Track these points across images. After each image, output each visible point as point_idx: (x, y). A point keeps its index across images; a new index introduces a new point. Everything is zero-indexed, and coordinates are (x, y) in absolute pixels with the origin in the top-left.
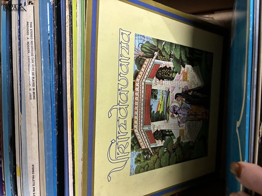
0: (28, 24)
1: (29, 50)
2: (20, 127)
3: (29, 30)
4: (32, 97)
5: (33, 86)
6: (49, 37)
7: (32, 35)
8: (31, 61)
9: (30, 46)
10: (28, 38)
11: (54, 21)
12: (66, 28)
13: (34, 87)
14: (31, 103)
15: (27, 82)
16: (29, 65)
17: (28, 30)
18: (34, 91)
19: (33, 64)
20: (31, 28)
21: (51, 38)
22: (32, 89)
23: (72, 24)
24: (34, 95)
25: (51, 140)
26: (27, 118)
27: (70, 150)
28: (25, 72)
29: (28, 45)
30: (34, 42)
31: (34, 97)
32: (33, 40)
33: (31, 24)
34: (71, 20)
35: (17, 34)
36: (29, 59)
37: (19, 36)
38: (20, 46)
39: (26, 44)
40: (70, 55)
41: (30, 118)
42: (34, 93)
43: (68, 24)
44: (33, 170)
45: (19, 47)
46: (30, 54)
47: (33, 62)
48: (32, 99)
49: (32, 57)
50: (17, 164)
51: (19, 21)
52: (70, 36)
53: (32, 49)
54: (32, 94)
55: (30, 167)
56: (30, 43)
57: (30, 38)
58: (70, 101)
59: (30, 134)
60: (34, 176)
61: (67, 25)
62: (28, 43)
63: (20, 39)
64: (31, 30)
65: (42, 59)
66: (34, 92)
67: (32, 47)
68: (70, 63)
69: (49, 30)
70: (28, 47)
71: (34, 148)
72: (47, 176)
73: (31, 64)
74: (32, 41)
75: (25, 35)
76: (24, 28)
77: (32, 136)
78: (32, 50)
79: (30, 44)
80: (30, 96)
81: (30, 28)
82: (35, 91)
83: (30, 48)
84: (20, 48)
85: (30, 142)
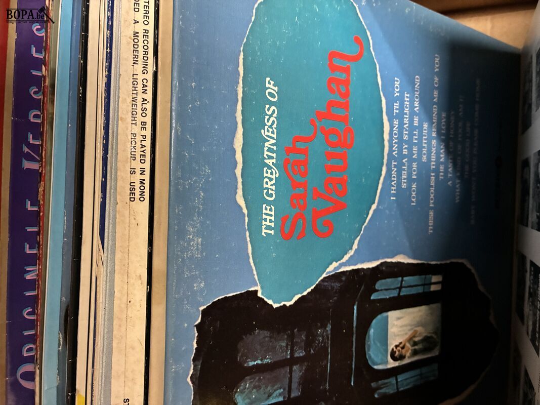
1: (136, 57)
2: (94, 281)
4: (137, 195)
5: (143, 161)
8: (140, 87)
9: (141, 44)
10: (136, 22)
13: (142, 166)
14: (132, 212)
15: (124, 151)
16: (134, 99)
18: (142, 177)
19: (144, 96)
22: (138, 171)
24: (142, 188)
26: (118, 256)
28: (122, 119)
29: (136, 41)
31: (142, 193)
32: (151, 27)
36: (135, 82)
37: (111, 18)
38: (111, 49)
39: (130, 38)
41: (127, 256)
42: (142, 181)
45: (108, 50)
46: (139, 68)
47: (146, 90)
48: (137, 200)
49: (145, 76)
53: (146, 53)
54: (137, 185)
56: (141, 35)
57: (141, 20)
59: (123, 306)
62: (136, 34)
63: (111, 29)
66: (144, 180)
67: (145, 48)
70: (136, 46)
71: (133, 348)
73: (140, 96)
74: (146, 31)
75: (128, 14)
77: (130, 309)
78: (145, 58)
79: (141, 38)
80: (132, 189)
82: (147, 177)
83: (141, 49)
84: (111, 53)
85: (123, 329)
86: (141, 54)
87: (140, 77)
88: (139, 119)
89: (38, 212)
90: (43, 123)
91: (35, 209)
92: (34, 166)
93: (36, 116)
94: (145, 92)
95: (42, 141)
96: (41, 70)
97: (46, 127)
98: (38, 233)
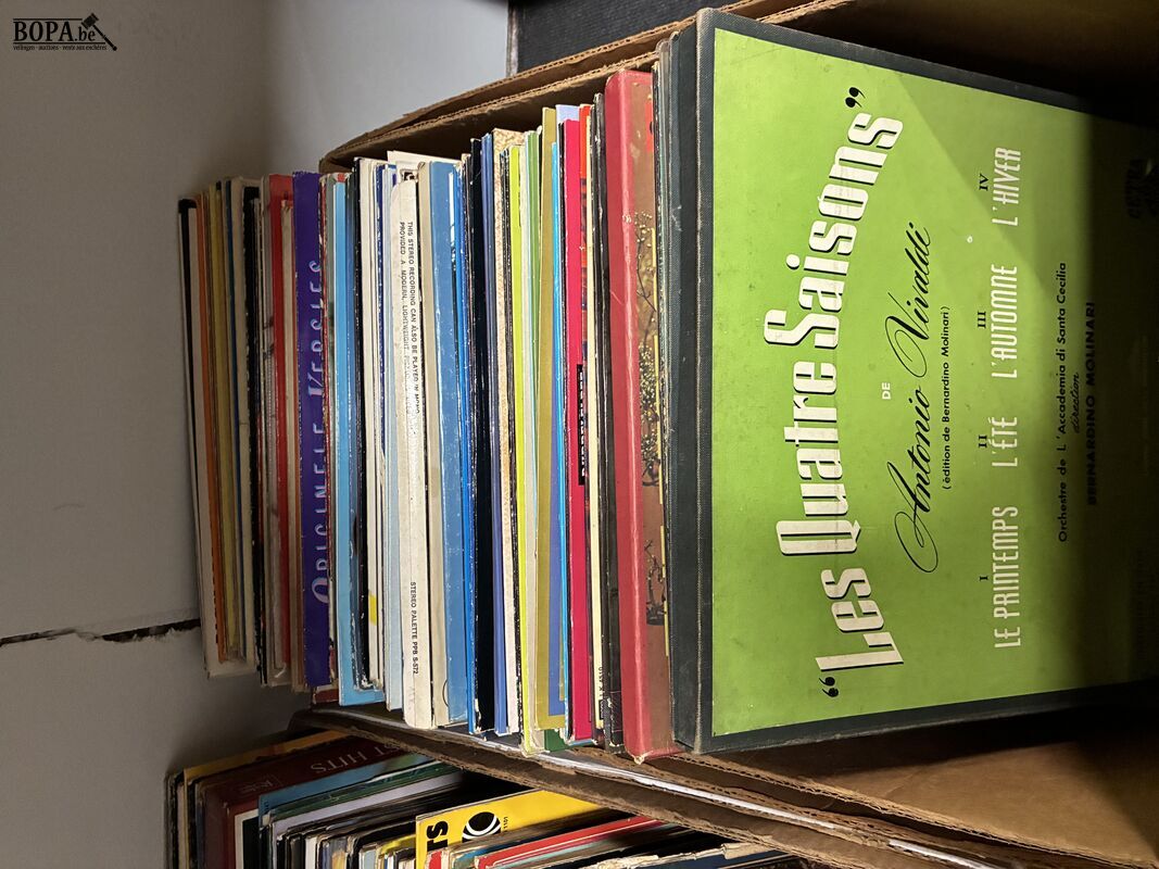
0: (403, 228)
1: (405, 291)
2: (379, 490)
3: (407, 241)
4: (413, 408)
5: (415, 379)
6: (454, 255)
7: (412, 253)
8: (409, 316)
9: (408, 280)
10: (403, 262)
11: (465, 216)
12: (496, 231)
13: (415, 383)
14: (409, 422)
15: (399, 371)
16: (405, 327)
17: (402, 243)
18: (416, 392)
19: (413, 324)
20: (411, 237)
21: (459, 257)
22: (412, 388)
23: (508, 221)
24: (416, 402)
25: (459, 515)
27: (507, 531)
28: (396, 344)
29: (404, 278)
30: (416, 271)
31: (416, 406)
32: (416, 265)
33: (410, 228)
34: (507, 212)
35: (375, 253)
36: (405, 313)
37: (381, 257)
38: (382, 283)
39: (399, 276)
40: (505, 296)
42: (416, 396)
43: (499, 223)
44: (414, 596)
45: (380, 285)
46: (408, 301)
48: (413, 412)
49: (413, 307)
50: (369, 588)
51: (381, 220)
52: (504, 249)
53: (413, 287)
54: (413, 399)
55: (405, 588)
56: (408, 272)
57: (407, 260)
58: (507, 407)
59: (407, 503)
60: (415, 612)
61: (496, 225)
62: (404, 273)
63: (381, 265)
64: (410, 241)
65: (438, 312)
67: (412, 283)
68: (506, 315)
69: (453, 239)
70: (404, 283)
72: (450, 609)
73: (410, 324)
74: (412, 269)
75: (396, 256)
76: (395, 238)
77: (411, 506)
78: (413, 292)
79: (408, 276)
80: (409, 403)
81: (407, 237)
82: (420, 393)
83: (408, 285)
84: (382, 287)
85: (407, 522)
86: (409, 289)
87: (410, 308)
88: (411, 343)
89: (324, 435)
90: (324, 351)
91: (321, 432)
92: (318, 392)
93: (317, 346)
94: (414, 320)
95: (324, 368)
96: (319, 303)
97: (328, 356)
98: (325, 454)
